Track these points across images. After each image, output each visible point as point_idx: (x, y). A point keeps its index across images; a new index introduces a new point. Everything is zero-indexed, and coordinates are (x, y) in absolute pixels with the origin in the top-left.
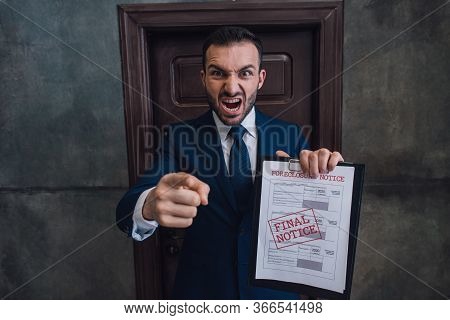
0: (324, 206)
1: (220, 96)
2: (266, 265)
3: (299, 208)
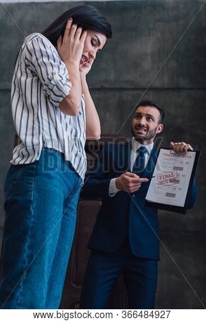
0: (181, 169)
1: (136, 126)
2: (153, 194)
3: (171, 170)
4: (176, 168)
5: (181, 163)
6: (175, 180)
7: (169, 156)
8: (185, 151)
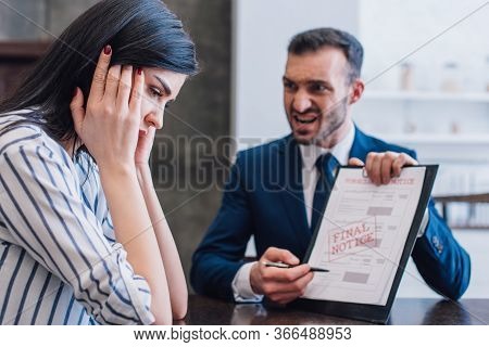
0: (387, 211)
3: (362, 215)
4: (373, 211)
5: (390, 197)
6: (369, 240)
7: (359, 182)
8: (397, 169)
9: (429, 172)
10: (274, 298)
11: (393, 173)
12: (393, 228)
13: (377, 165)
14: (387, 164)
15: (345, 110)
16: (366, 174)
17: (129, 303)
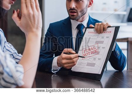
5: (103, 37)
6: (96, 52)
7: (93, 33)
8: (105, 28)
9: (116, 29)
10: (65, 66)
11: (104, 29)
12: (103, 48)
13: (99, 27)
14: (102, 26)
15: (87, 9)
16: (95, 30)
17: (12, 77)
